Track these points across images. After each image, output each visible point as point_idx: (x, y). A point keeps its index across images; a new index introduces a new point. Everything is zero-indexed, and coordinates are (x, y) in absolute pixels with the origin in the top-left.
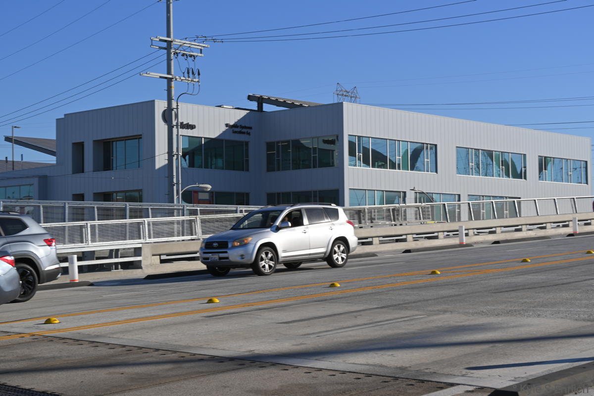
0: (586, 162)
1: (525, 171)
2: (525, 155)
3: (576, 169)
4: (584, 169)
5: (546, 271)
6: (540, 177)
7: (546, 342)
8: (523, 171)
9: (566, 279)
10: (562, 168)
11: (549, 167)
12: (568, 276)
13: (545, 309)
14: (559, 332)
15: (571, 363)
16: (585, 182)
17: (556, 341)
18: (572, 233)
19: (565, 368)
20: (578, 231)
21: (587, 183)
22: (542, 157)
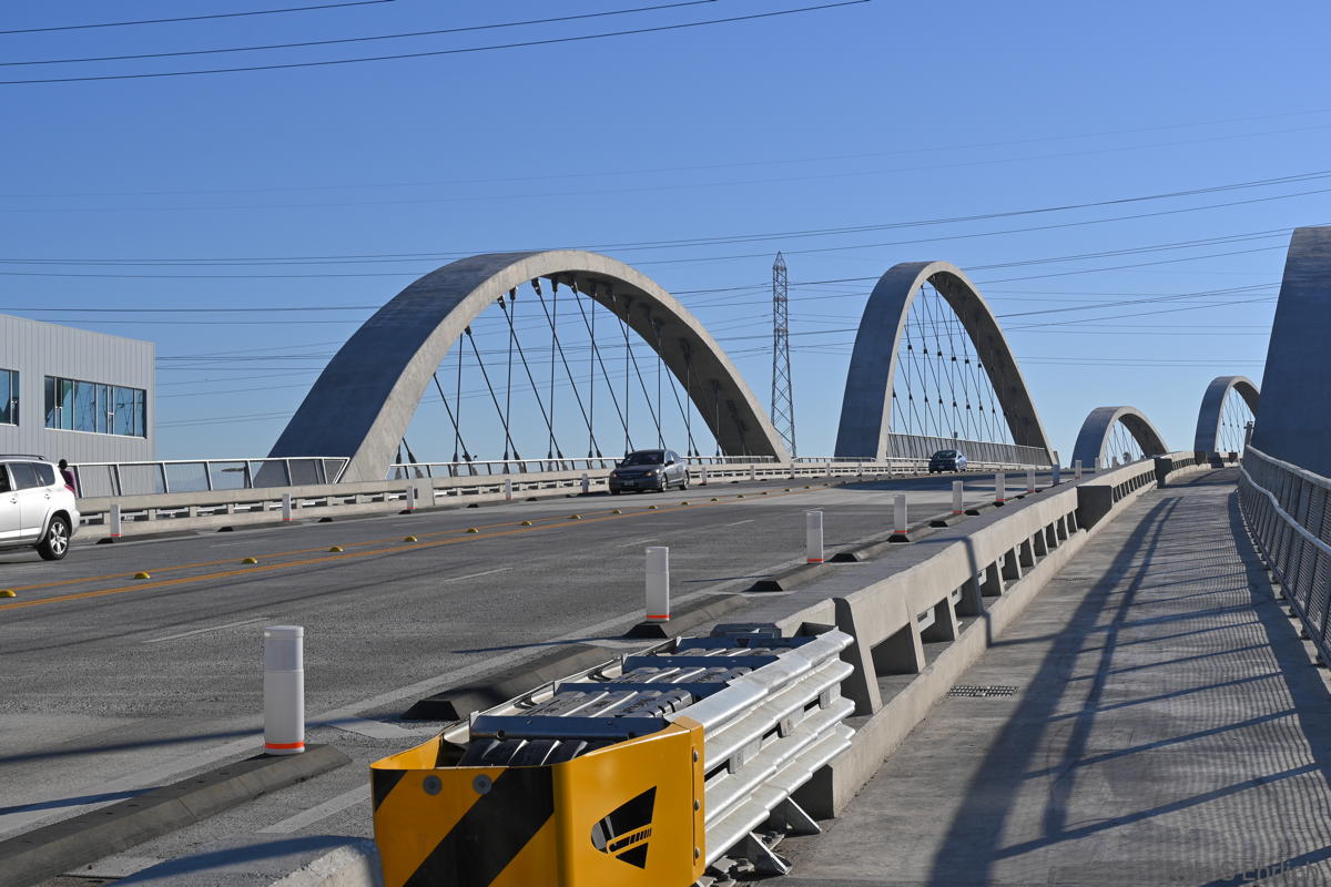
0: (144, 392)
1: (17, 406)
2: (16, 373)
3: (123, 405)
4: (141, 405)
5: (48, 615)
6: (47, 420)
7: (37, 764)
8: (12, 407)
9: (88, 631)
10: (95, 403)
11: (67, 399)
12: (93, 625)
13: (39, 696)
14: (66, 743)
15: (84, 806)
16: (142, 433)
17: (56, 761)
18: (109, 536)
19: (71, 816)
20: (121, 533)
21: (145, 435)
22: (53, 378)
